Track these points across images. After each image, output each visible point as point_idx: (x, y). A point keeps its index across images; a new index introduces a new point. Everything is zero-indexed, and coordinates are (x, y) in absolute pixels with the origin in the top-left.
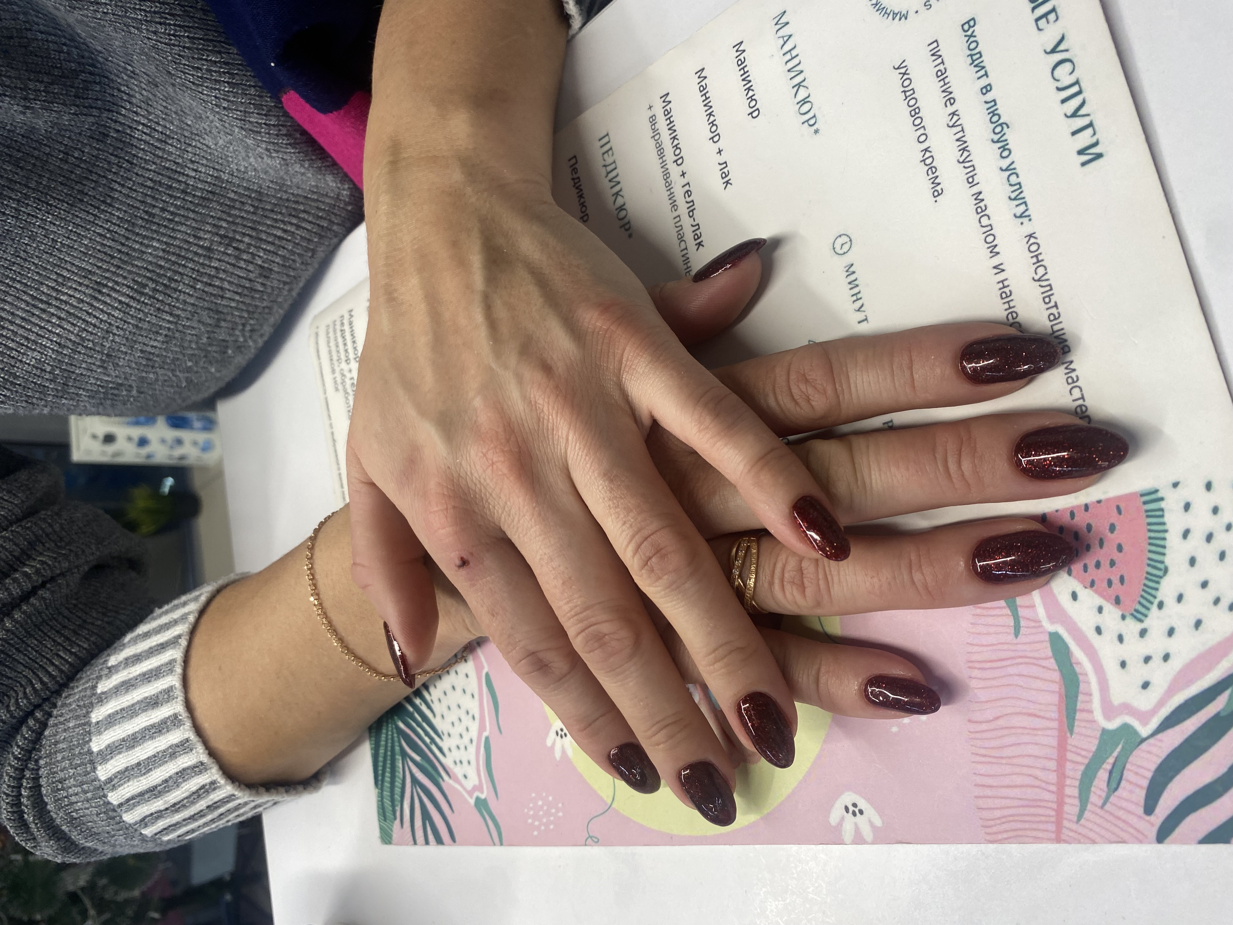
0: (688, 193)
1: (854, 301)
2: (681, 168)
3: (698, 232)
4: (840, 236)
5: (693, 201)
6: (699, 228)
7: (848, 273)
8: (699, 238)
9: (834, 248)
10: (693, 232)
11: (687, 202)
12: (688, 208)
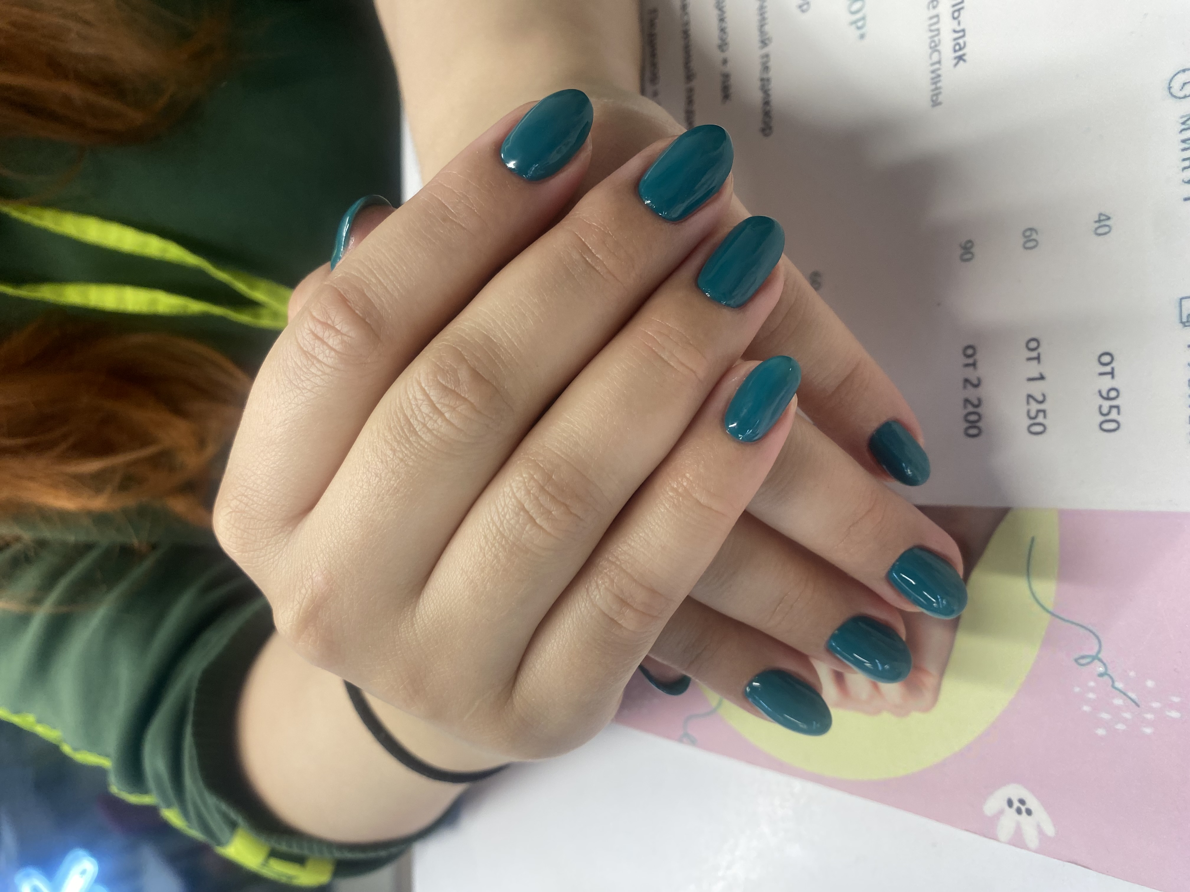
1: (1184, 169)
3: (961, 41)
6: (964, 36)
8: (960, 49)
9: (1170, 88)
10: (955, 39)
12: (953, 6)
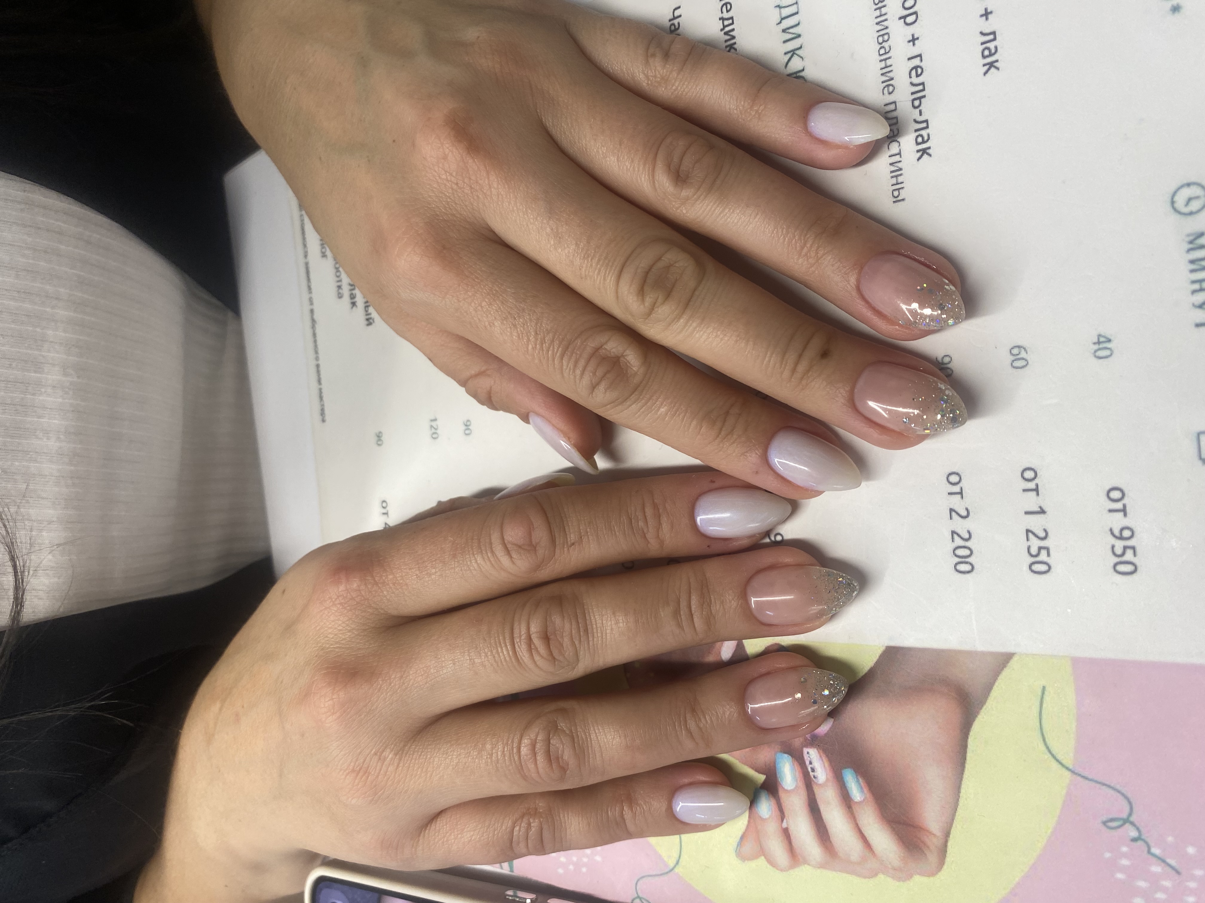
0: (917, 70)
1: (1194, 292)
2: (910, 30)
3: (924, 133)
4: (1188, 185)
5: (923, 84)
6: (927, 127)
7: (1191, 246)
8: (924, 142)
9: (1173, 202)
10: (916, 131)
11: (912, 84)
12: (913, 93)
